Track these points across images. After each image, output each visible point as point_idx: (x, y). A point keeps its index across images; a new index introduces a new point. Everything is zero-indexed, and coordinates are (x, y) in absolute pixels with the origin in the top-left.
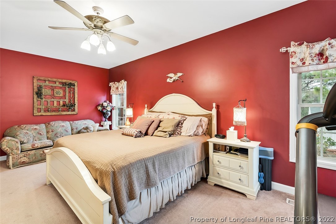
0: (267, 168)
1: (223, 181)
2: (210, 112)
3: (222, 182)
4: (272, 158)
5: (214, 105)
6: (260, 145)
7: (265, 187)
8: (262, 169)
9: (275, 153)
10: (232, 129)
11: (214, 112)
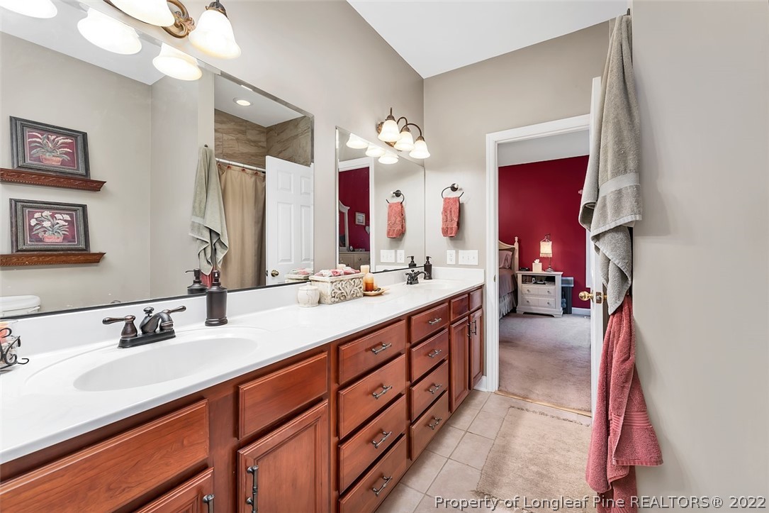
0: (569, 294)
1: (532, 307)
2: (512, 246)
3: (531, 309)
4: (573, 286)
5: (516, 239)
6: (562, 276)
7: (567, 311)
8: (563, 296)
9: (575, 282)
10: (537, 261)
11: (516, 246)
